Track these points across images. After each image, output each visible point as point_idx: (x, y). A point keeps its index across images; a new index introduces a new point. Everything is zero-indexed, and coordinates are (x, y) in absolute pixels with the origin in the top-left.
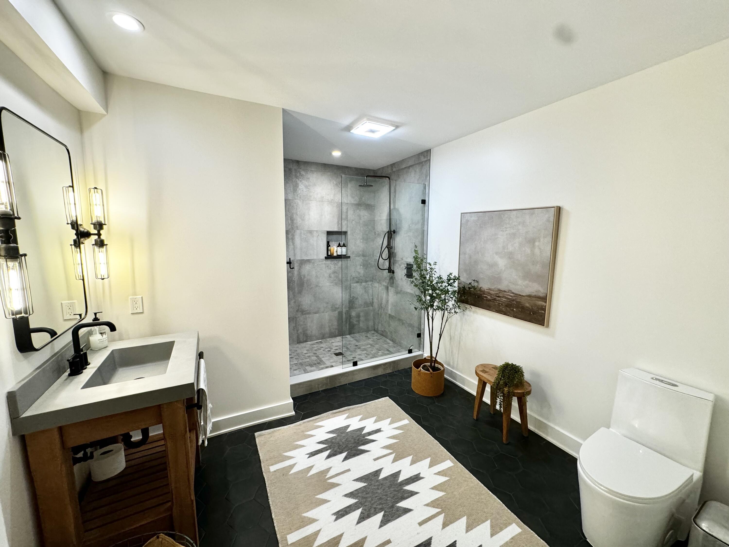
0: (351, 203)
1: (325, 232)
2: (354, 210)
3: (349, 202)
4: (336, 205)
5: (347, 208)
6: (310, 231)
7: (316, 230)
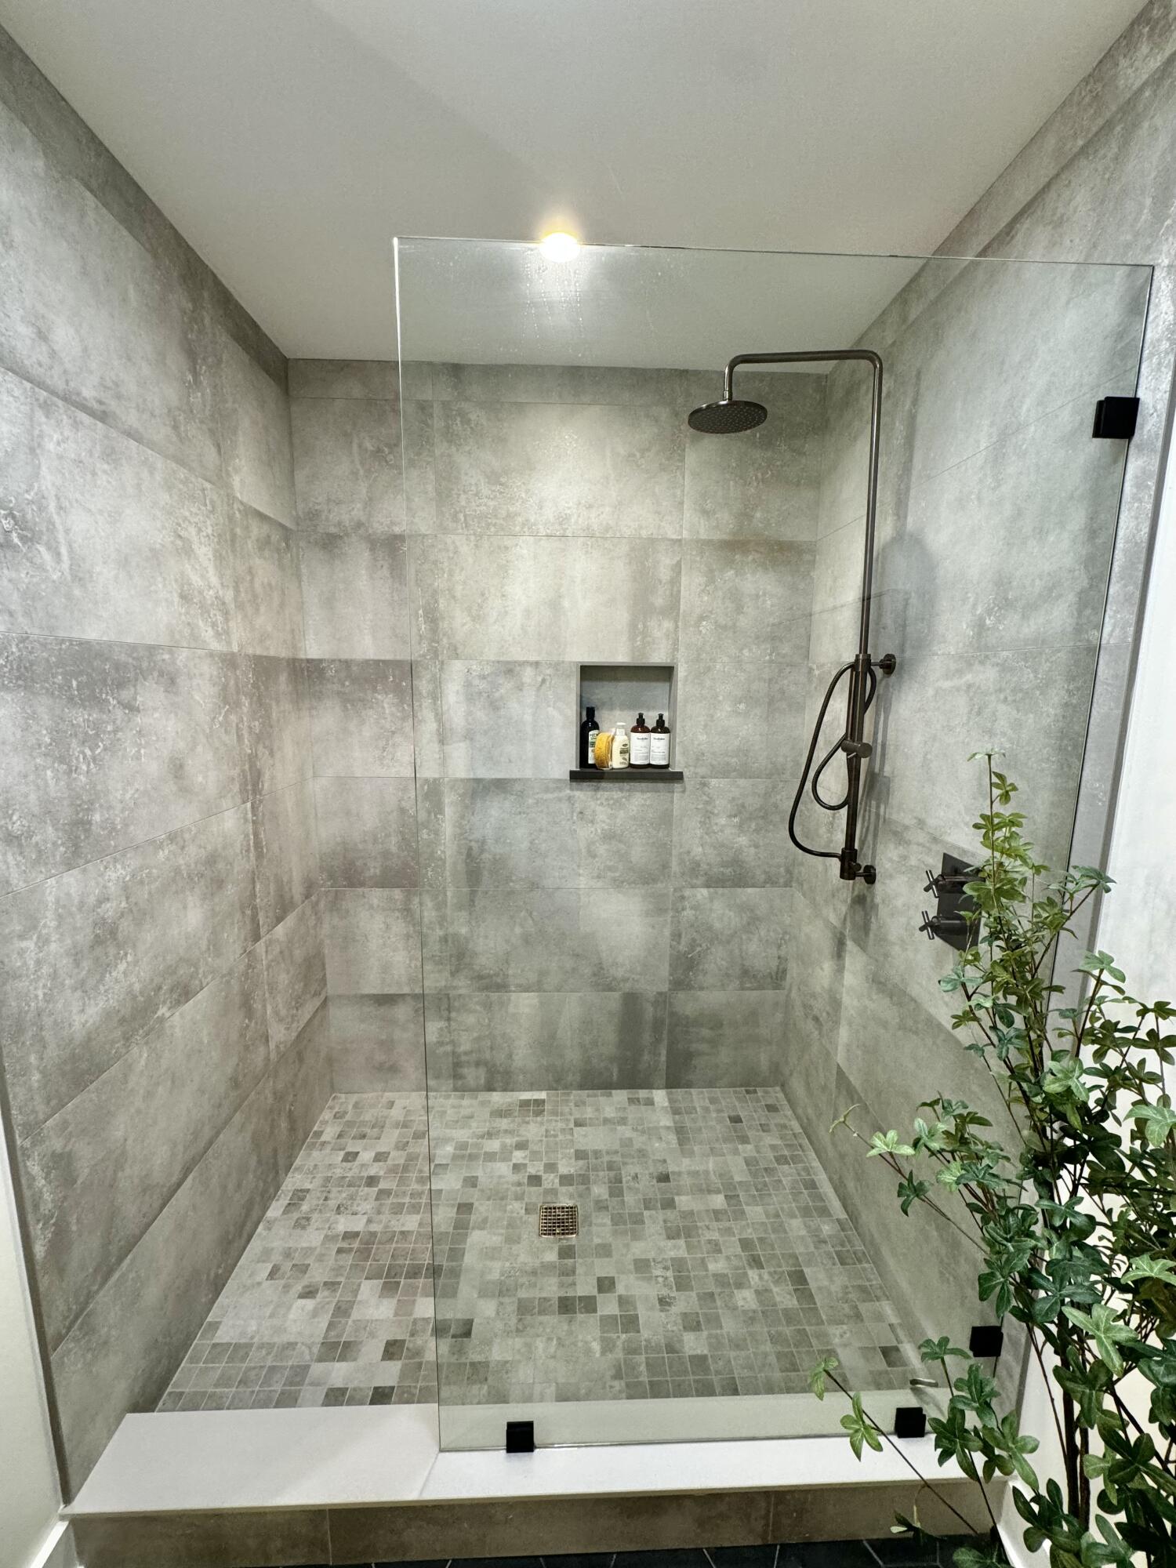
0: (698, 541)
1: (574, 669)
2: (711, 571)
3: (685, 534)
4: (624, 548)
5: (674, 562)
6: (508, 663)
7: (533, 658)
